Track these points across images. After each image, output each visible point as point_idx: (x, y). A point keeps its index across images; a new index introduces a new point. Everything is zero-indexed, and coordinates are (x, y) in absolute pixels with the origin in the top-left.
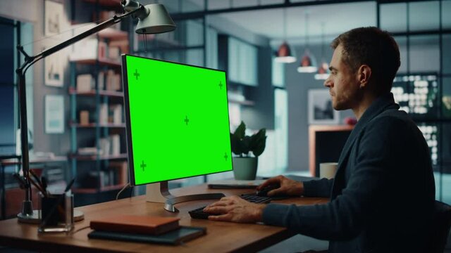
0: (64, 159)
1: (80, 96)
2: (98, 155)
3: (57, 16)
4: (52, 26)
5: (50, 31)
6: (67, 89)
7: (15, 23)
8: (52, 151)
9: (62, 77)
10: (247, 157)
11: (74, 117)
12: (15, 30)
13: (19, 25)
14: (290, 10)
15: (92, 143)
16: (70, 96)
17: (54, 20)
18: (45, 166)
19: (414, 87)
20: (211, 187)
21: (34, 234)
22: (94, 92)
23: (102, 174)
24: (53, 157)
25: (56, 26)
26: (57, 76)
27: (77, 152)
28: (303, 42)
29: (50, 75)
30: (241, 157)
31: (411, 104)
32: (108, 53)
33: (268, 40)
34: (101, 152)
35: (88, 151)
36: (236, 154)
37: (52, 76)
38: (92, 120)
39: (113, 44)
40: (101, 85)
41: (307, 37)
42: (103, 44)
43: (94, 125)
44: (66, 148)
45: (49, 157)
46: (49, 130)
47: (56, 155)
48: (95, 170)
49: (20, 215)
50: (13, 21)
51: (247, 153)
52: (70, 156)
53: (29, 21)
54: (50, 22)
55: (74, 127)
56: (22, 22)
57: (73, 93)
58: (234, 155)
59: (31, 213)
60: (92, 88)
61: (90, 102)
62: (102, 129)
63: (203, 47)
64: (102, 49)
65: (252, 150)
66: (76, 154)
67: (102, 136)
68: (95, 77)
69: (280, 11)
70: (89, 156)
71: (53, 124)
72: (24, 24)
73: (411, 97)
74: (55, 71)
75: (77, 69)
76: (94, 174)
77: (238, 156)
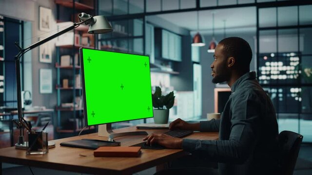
0: (52, 110)
1: (63, 69)
2: (74, 108)
3: (48, 17)
4: (44, 23)
5: (43, 27)
6: (54, 64)
7: (20, 22)
8: (44, 105)
9: (50, 57)
10: (162, 109)
11: (59, 82)
12: (20, 26)
13: (22, 23)
14: (201, 12)
15: (71, 100)
16: (56, 69)
17: (45, 20)
18: (40, 115)
19: (290, 61)
20: (138, 128)
21: (24, 156)
22: (72, 66)
23: (77, 120)
24: (45, 109)
25: (47, 23)
26: (47, 56)
27: (61, 105)
28: (211, 32)
29: (43, 55)
30: (159, 109)
31: (288, 72)
32: (81, 41)
33: (189, 31)
34: (76, 106)
35: (68, 105)
36: (155, 107)
37: (44, 56)
38: (70, 85)
39: (84, 35)
40: (76, 62)
41: (213, 29)
42: (77, 35)
43: (72, 88)
44: (53, 103)
45: (42, 109)
46: (42, 91)
47: (47, 108)
48: (72, 117)
49: (16, 144)
50: (18, 21)
51: (162, 107)
52: (56, 108)
53: (29, 21)
54: (43, 21)
55: (59, 89)
56: (25, 21)
57: (58, 67)
58: (154, 108)
59: (23, 143)
60: (70, 64)
61: (69, 73)
62: (78, 90)
63: (143, 37)
64: (77, 38)
65: (165, 105)
66: (60, 107)
67: (78, 95)
68: (73, 57)
69: (195, 13)
70: (69, 108)
71: (45, 87)
72: (26, 22)
73: (288, 68)
74: (46, 53)
75: (61, 51)
76: (72, 120)
77: (157, 108)
